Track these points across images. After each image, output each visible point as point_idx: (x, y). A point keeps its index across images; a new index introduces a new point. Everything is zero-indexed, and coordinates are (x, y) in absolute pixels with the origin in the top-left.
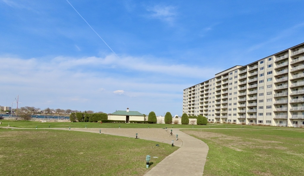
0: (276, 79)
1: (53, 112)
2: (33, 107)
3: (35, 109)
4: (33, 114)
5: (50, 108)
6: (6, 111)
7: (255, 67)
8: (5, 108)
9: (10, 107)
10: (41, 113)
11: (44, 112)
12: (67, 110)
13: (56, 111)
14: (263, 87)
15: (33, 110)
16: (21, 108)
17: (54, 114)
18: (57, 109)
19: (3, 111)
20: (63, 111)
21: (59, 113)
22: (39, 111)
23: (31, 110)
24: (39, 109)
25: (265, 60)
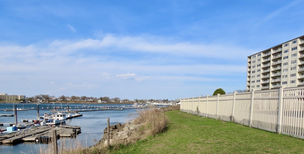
0: (300, 61)
1: (68, 99)
2: (47, 95)
3: (50, 97)
4: (48, 102)
5: (65, 96)
6: (20, 100)
7: (279, 50)
8: (19, 96)
9: (24, 96)
10: (56, 101)
11: (59, 100)
12: (82, 97)
13: (71, 98)
14: (287, 69)
15: (47, 98)
16: (36, 96)
17: (69, 101)
18: (72, 96)
19: (17, 100)
20: (78, 98)
21: (74, 100)
22: (54, 99)
23: (45, 98)
24: (54, 97)
25: (290, 43)
